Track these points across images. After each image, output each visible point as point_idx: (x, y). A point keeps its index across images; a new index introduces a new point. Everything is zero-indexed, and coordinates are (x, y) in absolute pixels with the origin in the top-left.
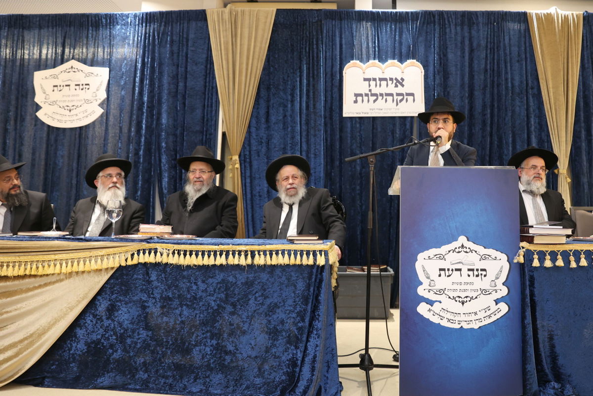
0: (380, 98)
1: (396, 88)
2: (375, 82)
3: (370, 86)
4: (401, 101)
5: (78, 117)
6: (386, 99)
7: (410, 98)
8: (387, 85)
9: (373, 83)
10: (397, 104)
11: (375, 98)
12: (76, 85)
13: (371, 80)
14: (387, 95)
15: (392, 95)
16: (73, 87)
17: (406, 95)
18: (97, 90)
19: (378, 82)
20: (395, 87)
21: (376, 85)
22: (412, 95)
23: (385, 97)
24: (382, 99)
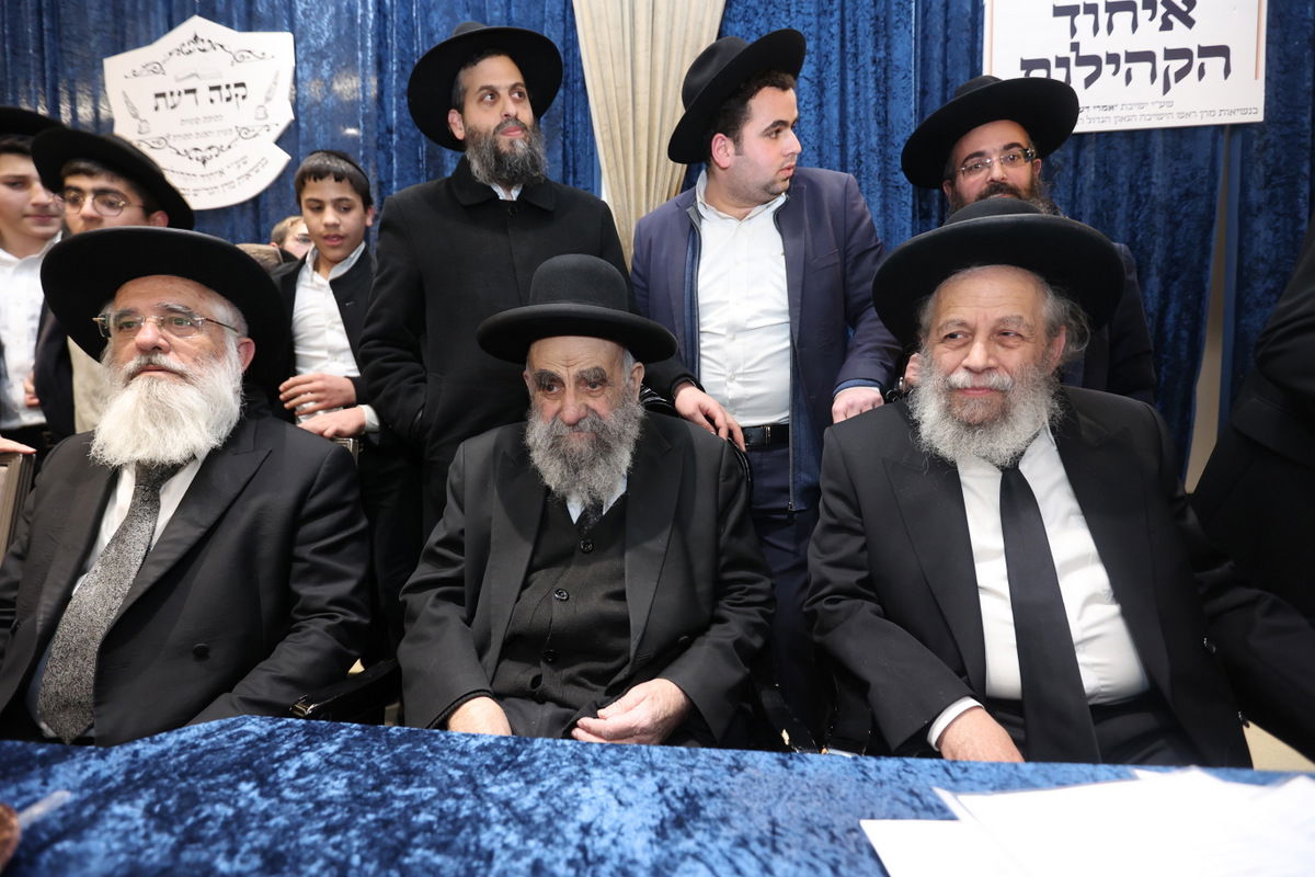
0: (1108, 69)
1: (1166, 33)
2: (1091, 17)
3: (1073, 31)
4: (1181, 75)
5: (225, 179)
6: (1129, 71)
7: (1215, 64)
8: (1135, 26)
9: (1085, 22)
10: (1167, 88)
11: (1091, 69)
12: (212, 89)
13: (1078, 13)
14: (1133, 57)
15: (1148, 56)
16: (204, 93)
17: (1200, 56)
18: (268, 99)
19: (1103, 17)
20: (1162, 29)
21: (1096, 29)
22: (1223, 51)
23: (1124, 66)
24: (1115, 73)
